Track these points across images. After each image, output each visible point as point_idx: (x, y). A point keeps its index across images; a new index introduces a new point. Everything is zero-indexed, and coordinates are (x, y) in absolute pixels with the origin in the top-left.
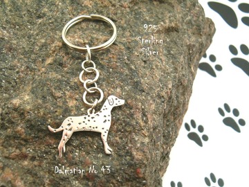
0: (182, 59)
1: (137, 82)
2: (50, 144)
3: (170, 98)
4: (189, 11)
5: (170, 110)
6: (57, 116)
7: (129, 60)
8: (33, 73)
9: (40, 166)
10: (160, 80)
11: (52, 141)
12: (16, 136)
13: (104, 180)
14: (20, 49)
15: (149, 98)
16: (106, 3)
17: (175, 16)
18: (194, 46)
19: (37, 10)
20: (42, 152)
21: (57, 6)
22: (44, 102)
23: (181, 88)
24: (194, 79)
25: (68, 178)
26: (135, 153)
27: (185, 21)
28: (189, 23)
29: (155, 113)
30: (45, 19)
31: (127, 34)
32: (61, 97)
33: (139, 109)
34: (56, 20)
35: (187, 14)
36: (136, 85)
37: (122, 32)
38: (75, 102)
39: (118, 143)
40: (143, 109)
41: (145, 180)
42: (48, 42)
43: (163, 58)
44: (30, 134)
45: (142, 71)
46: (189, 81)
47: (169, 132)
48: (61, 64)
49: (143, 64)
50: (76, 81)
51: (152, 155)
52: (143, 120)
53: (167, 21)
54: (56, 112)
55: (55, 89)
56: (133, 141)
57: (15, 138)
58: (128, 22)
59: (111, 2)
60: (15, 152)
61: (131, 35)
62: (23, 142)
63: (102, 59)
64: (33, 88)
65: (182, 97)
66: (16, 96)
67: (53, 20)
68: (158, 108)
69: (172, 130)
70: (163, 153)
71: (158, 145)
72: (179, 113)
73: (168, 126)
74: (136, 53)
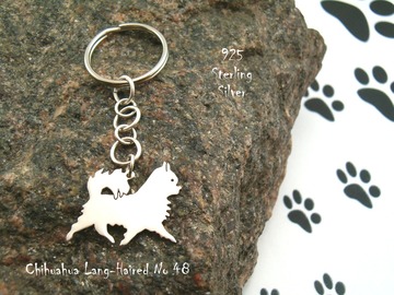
0: (268, 98)
1: (194, 139)
2: (63, 239)
3: (250, 160)
4: (281, 19)
5: (250, 181)
6: (72, 196)
7: (182, 105)
8: (35, 132)
10: (232, 134)
12: (10, 230)
13: (144, 292)
14: (16, 94)
15: (214, 163)
16: (146, 17)
17: (256, 31)
18: (288, 76)
19: (41, 33)
20: (50, 253)
21: (71, 25)
22: (52, 176)
23: (268, 143)
24: (290, 128)
25: (90, 292)
26: (192, 250)
27: (273, 37)
28: (281, 40)
29: (224, 185)
30: (53, 45)
31: (181, 63)
32: (77, 167)
33: (198, 181)
34: (70, 47)
35: (276, 26)
36: (195, 146)
37: (172, 61)
40: (204, 181)
41: (209, 290)
42: (58, 81)
44: (32, 226)
45: (203, 121)
47: (251, 213)
48: (78, 116)
49: (204, 110)
50: (100, 140)
51: (219, 251)
52: (204, 197)
53: (243, 40)
54: (70, 190)
55: (68, 155)
56: (191, 232)
57: (9, 232)
58: (181, 45)
59: (154, 15)
60: (10, 253)
61: (186, 66)
62: (22, 239)
64: (34, 155)
65: (272, 158)
66: (10, 168)
67: (66, 47)
68: (228, 178)
69: (257, 211)
70: (242, 247)
71: (231, 236)
72: (266, 182)
73: (249, 204)
74: (193, 94)
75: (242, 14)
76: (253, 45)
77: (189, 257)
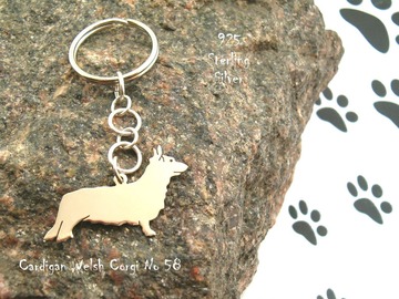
0: (280, 94)
1: (200, 128)
3: (257, 157)
4: (298, 17)
5: (256, 179)
6: (68, 178)
7: (190, 92)
8: (33, 111)
9: (36, 258)
10: (241, 127)
13: (138, 283)
14: (15, 71)
15: (220, 154)
16: (158, 1)
17: (272, 25)
18: (303, 73)
19: (46, 11)
20: (40, 236)
21: (78, 5)
22: (48, 156)
23: (277, 141)
24: (301, 130)
25: (80, 279)
26: (191, 242)
27: (289, 33)
28: (297, 36)
29: (229, 179)
30: (58, 25)
31: (191, 50)
32: (76, 148)
33: (202, 171)
34: (75, 26)
35: (293, 22)
36: (201, 134)
37: (182, 48)
38: (98, 156)
39: (164, 224)
40: (208, 172)
41: (206, 286)
42: (61, 60)
43: (249, 92)
44: (23, 206)
45: (210, 111)
46: (292, 131)
47: (255, 214)
48: (79, 97)
49: (213, 99)
50: (102, 123)
51: (220, 246)
52: (207, 188)
53: (258, 32)
54: (66, 171)
55: (67, 135)
56: (189, 222)
58: (192, 32)
61: (197, 54)
62: (11, 219)
63: (146, 89)
64: (31, 133)
65: (280, 158)
66: (4, 146)
67: (71, 26)
68: (235, 171)
69: (261, 212)
70: (243, 248)
71: (233, 232)
72: (273, 183)
73: (253, 203)
74: (202, 82)
75: (258, 7)
76: (268, 38)
77: (188, 249)
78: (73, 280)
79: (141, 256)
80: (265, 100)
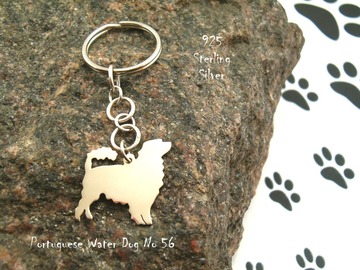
0: (254, 81)
1: (188, 115)
2: (64, 208)
3: (239, 138)
4: (264, 13)
5: (239, 157)
6: (73, 168)
7: (176, 85)
8: (37, 109)
10: (223, 112)
11: (66, 205)
12: (14, 200)
13: (143, 258)
14: (19, 75)
15: (207, 138)
16: (141, 6)
17: (243, 21)
18: (272, 62)
19: (43, 20)
20: (52, 222)
21: (71, 12)
22: (54, 149)
23: (254, 123)
24: (274, 111)
25: (90, 258)
26: (188, 218)
27: (258, 27)
28: (265, 30)
29: (216, 159)
30: (54, 31)
31: (174, 47)
32: (78, 141)
33: (192, 154)
34: (70, 32)
35: (261, 17)
36: (188, 121)
37: (165, 46)
38: (98, 147)
39: (162, 204)
40: (198, 154)
41: (204, 257)
42: (59, 63)
43: (227, 81)
44: (34, 196)
45: (195, 100)
46: (266, 113)
47: (239, 188)
48: (78, 94)
49: (197, 90)
50: (100, 116)
51: (213, 220)
52: (198, 169)
53: (231, 28)
54: (71, 161)
55: (69, 129)
56: (187, 201)
57: (12, 201)
58: (174, 31)
59: (148, 4)
60: (13, 222)
61: (179, 50)
62: (25, 208)
63: (137, 84)
64: (37, 129)
65: (258, 138)
66: (13, 142)
67: (66, 32)
68: (220, 152)
69: (244, 186)
70: (231, 219)
71: (223, 206)
72: (253, 160)
73: (237, 179)
74: (186, 75)
75: (229, 6)
77: (185, 224)
78: (84, 259)
79: (144, 233)
80: (242, 87)
